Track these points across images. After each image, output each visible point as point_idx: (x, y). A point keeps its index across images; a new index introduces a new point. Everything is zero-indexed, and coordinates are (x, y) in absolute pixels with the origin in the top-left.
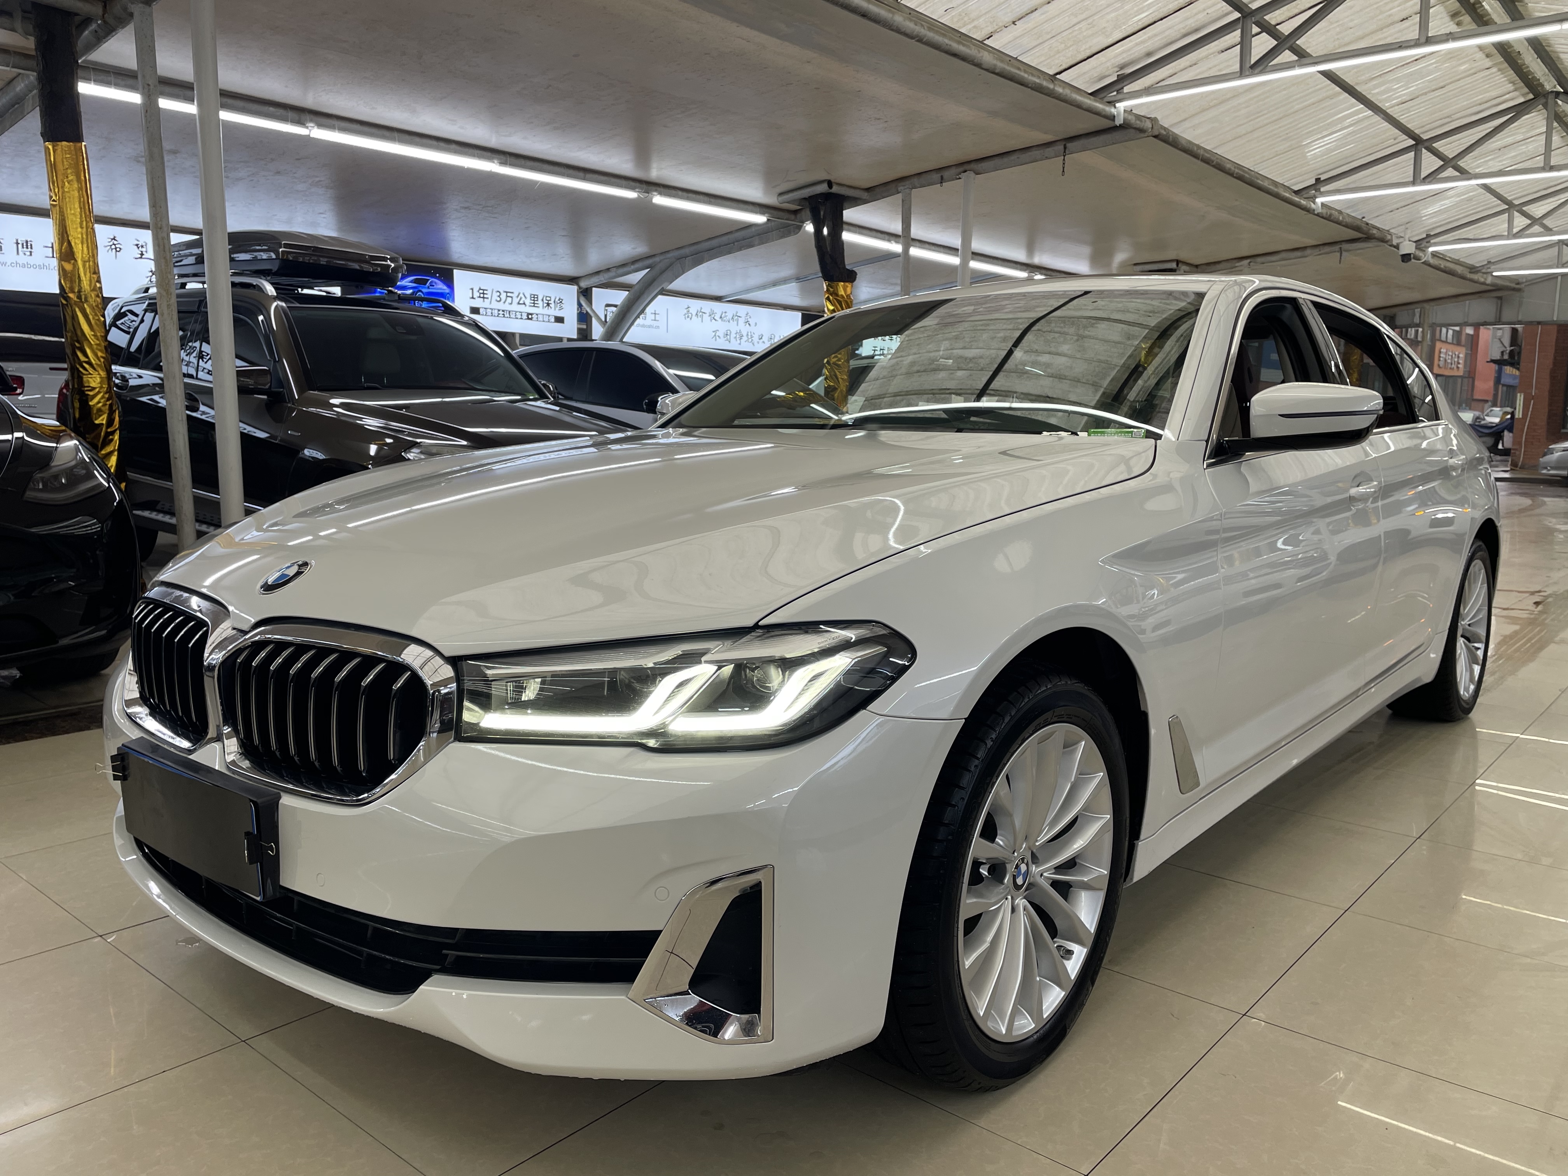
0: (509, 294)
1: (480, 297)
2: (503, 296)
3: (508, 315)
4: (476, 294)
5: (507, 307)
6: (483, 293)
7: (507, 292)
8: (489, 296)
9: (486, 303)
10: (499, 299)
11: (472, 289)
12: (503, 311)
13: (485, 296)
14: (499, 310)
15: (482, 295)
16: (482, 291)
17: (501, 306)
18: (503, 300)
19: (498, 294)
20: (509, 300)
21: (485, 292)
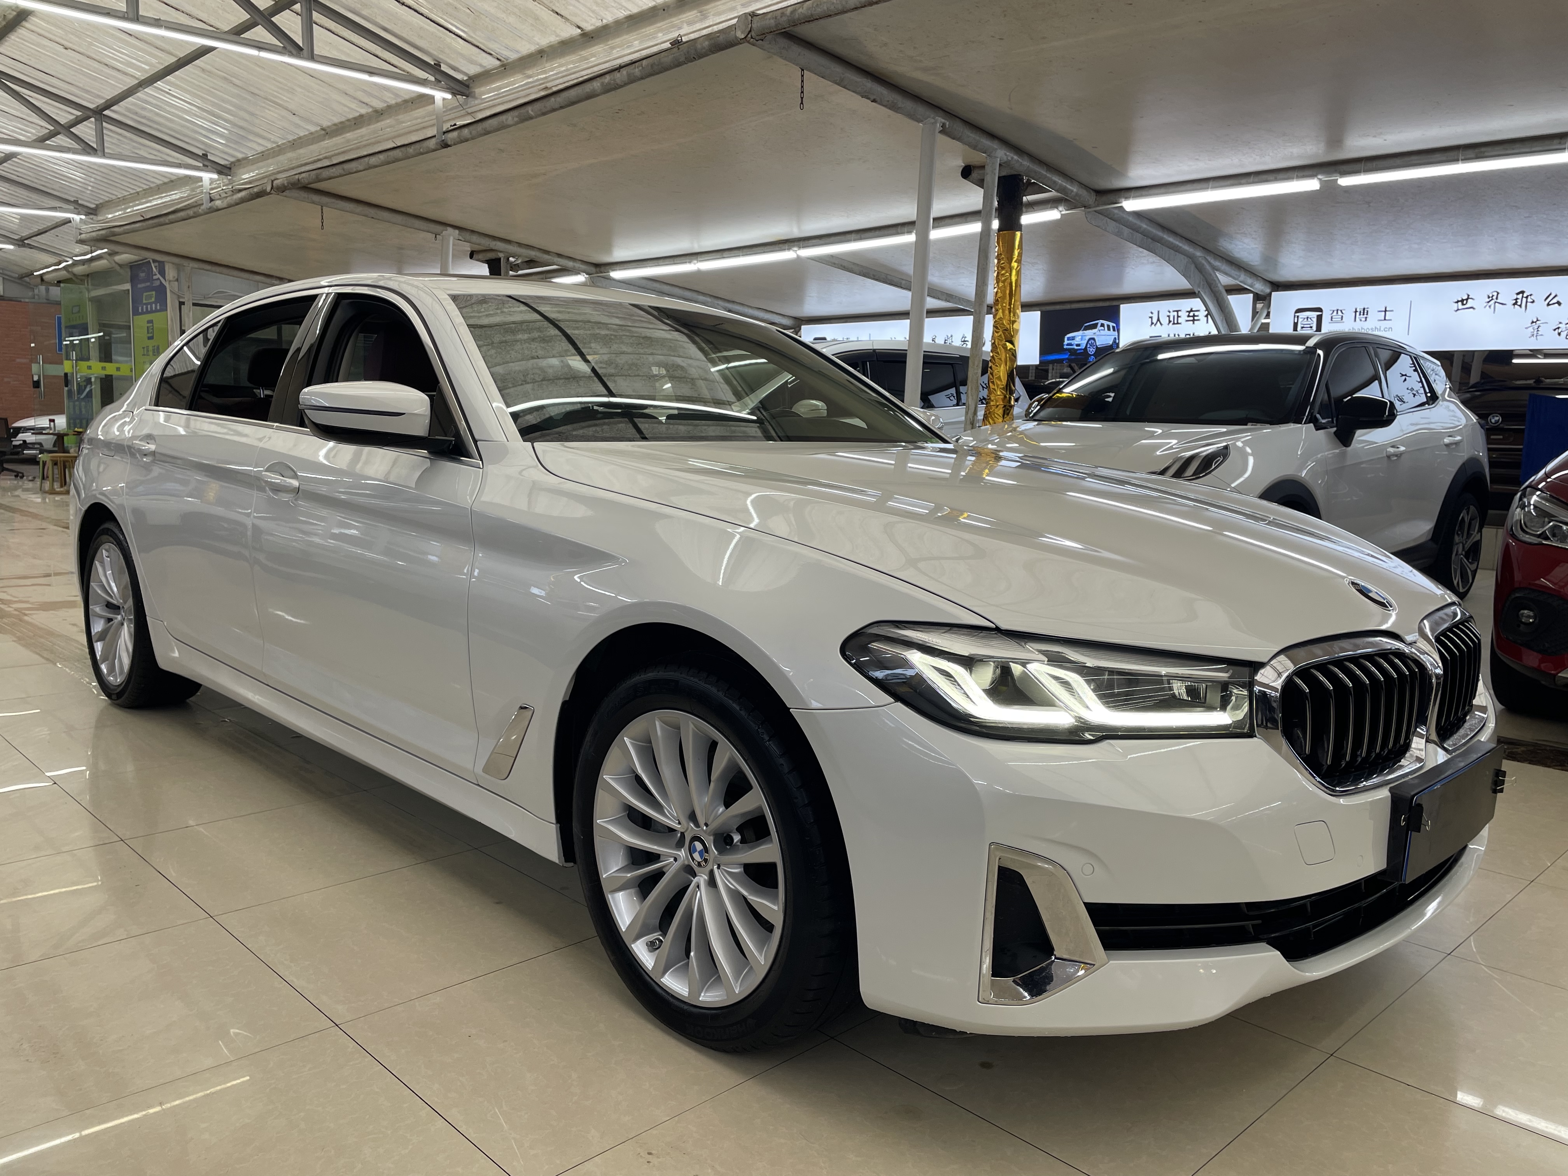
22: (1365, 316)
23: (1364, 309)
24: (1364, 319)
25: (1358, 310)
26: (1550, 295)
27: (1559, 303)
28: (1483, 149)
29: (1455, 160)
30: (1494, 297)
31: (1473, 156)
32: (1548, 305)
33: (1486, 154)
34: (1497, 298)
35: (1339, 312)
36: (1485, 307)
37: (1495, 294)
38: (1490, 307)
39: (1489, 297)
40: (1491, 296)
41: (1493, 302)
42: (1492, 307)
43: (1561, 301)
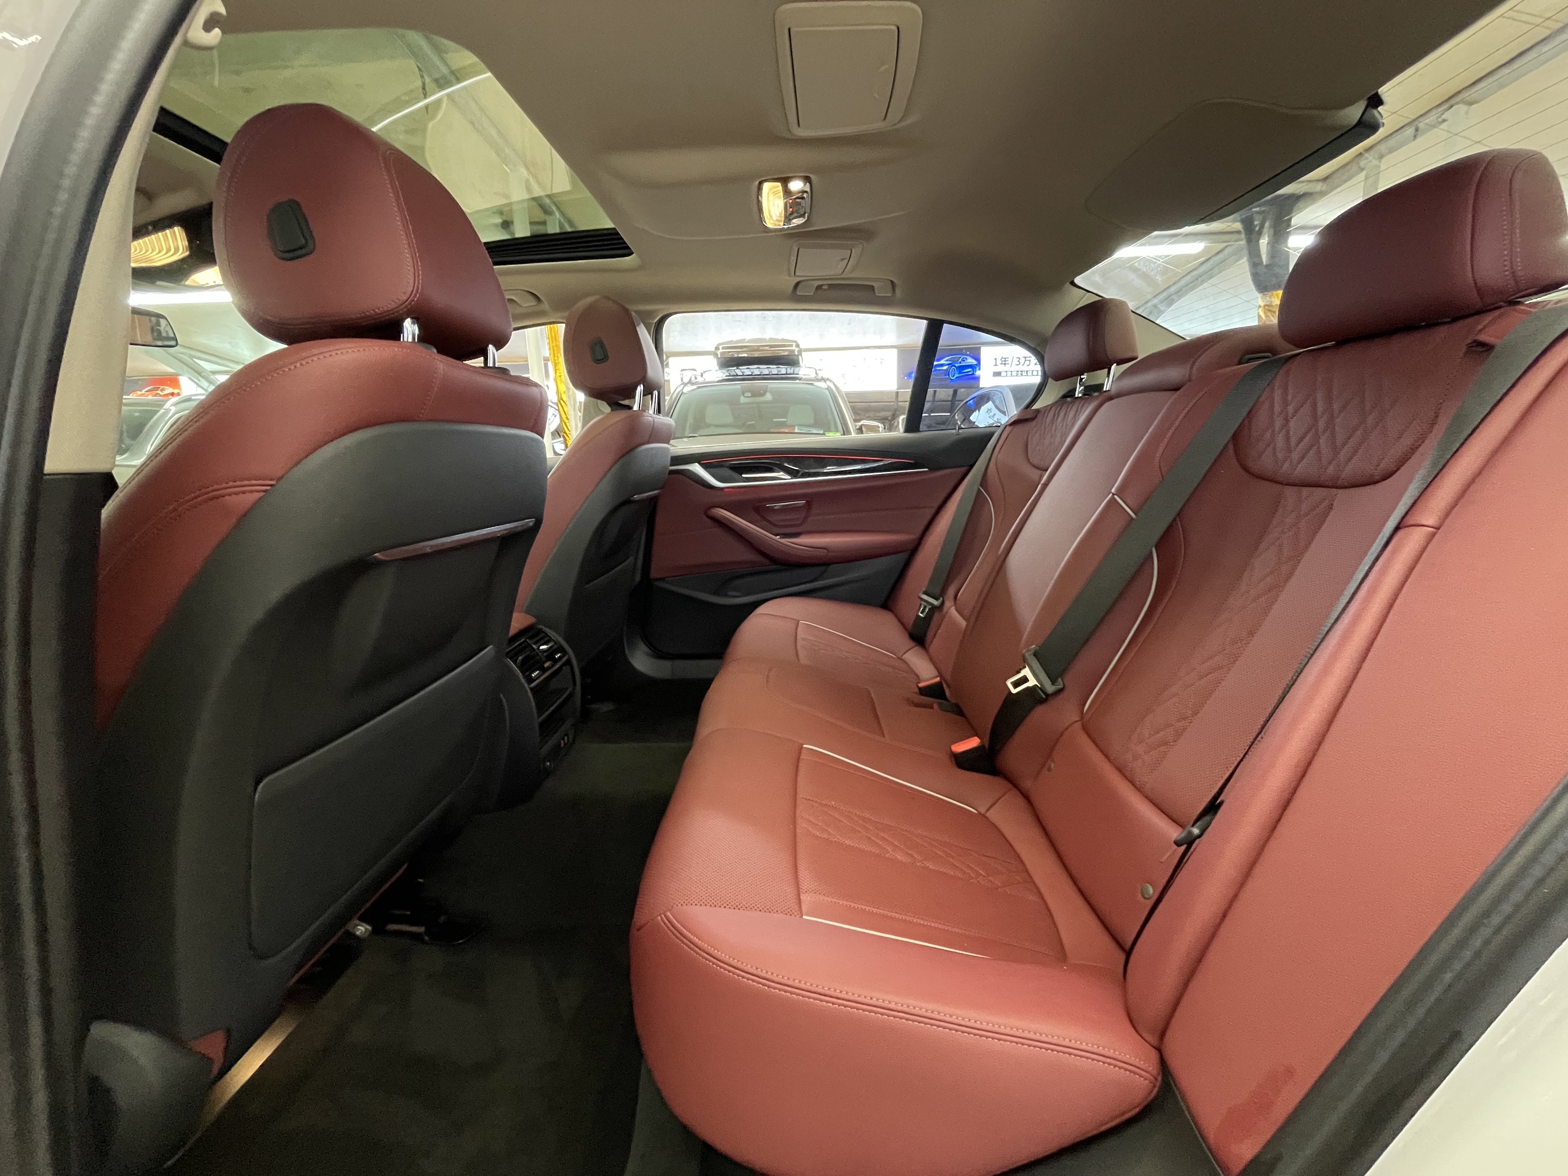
0: (1027, 359)
1: (1002, 364)
2: (1022, 361)
3: (1026, 374)
4: (999, 362)
5: (1025, 368)
6: (1005, 361)
7: (1025, 358)
8: (1010, 362)
9: (1007, 368)
10: (1018, 363)
11: (996, 359)
12: (1022, 371)
13: (1007, 362)
14: (1018, 371)
15: (1004, 362)
16: (1004, 360)
17: (1020, 368)
18: (1022, 363)
19: (1018, 359)
20: (1027, 363)
21: (1007, 359)
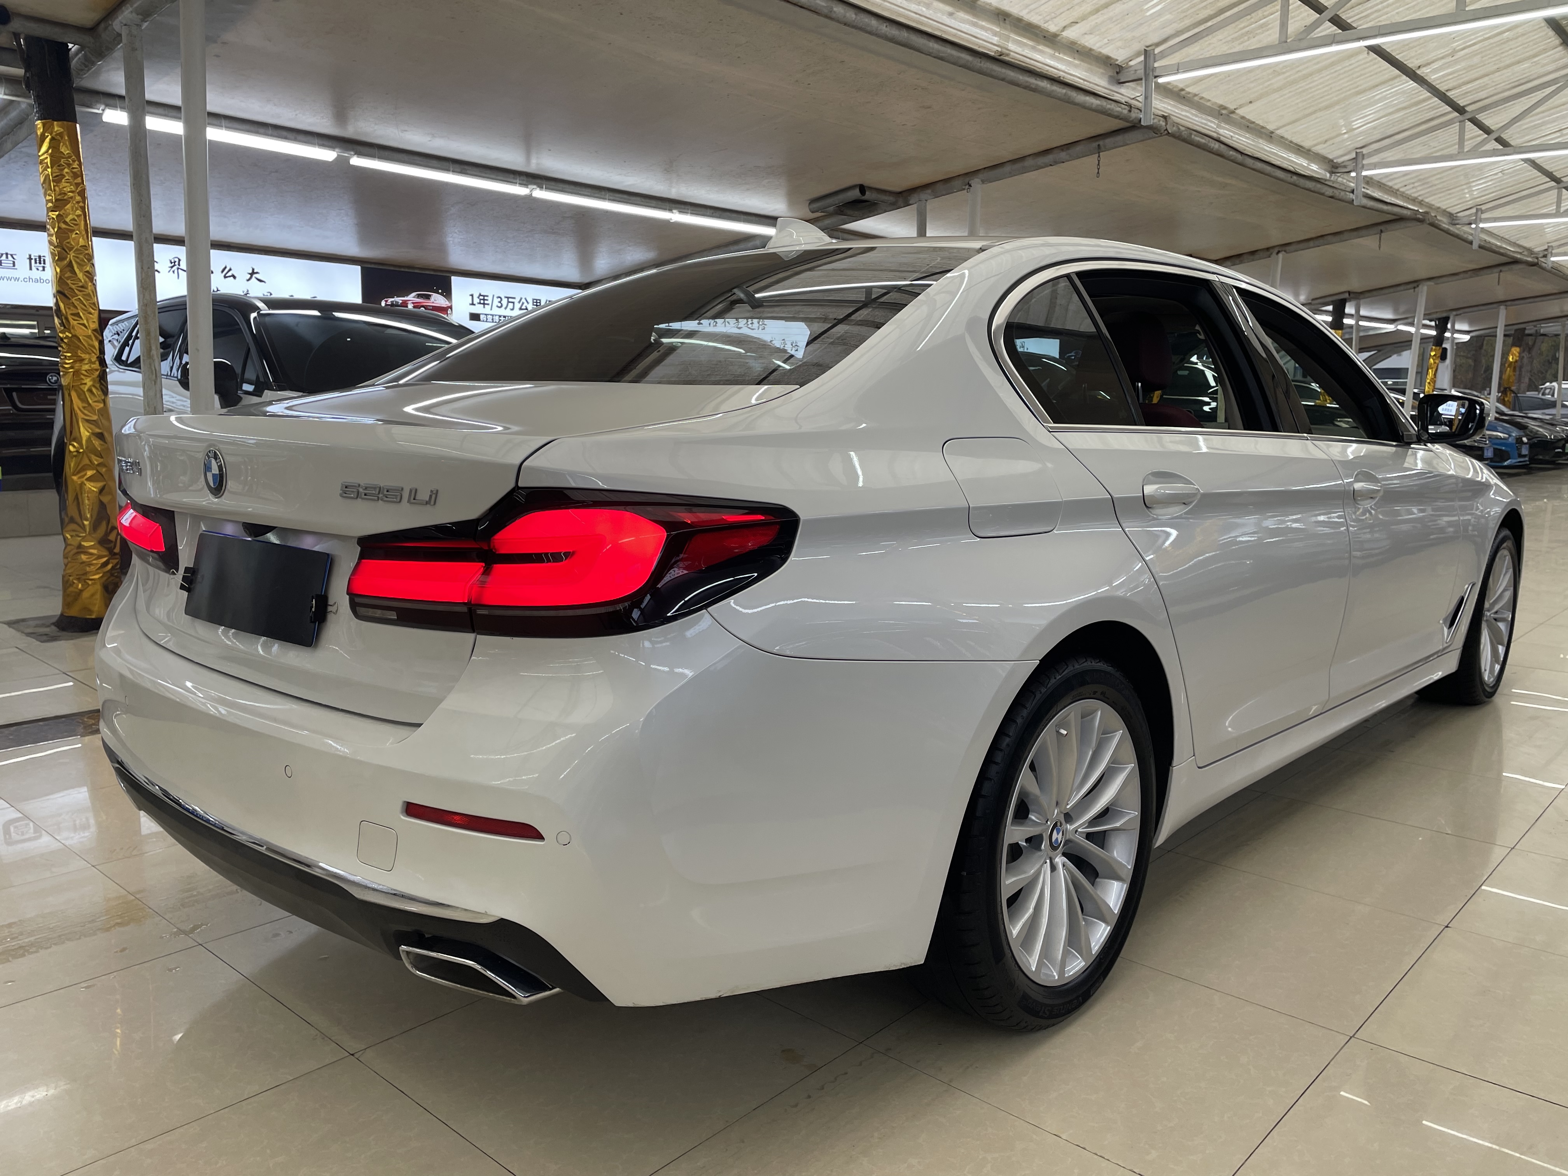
22: (42, 265)
23: (40, 257)
24: (41, 269)
25: (32, 257)
26: (226, 268)
27: (234, 277)
28: (466, 167)
29: (447, 170)
30: (177, 263)
31: (459, 170)
32: (225, 277)
33: (468, 171)
34: (179, 265)
35: (9, 256)
36: (169, 271)
37: (177, 260)
38: (174, 272)
39: (171, 263)
40: (173, 261)
41: (175, 268)
42: (176, 271)
43: (235, 275)
